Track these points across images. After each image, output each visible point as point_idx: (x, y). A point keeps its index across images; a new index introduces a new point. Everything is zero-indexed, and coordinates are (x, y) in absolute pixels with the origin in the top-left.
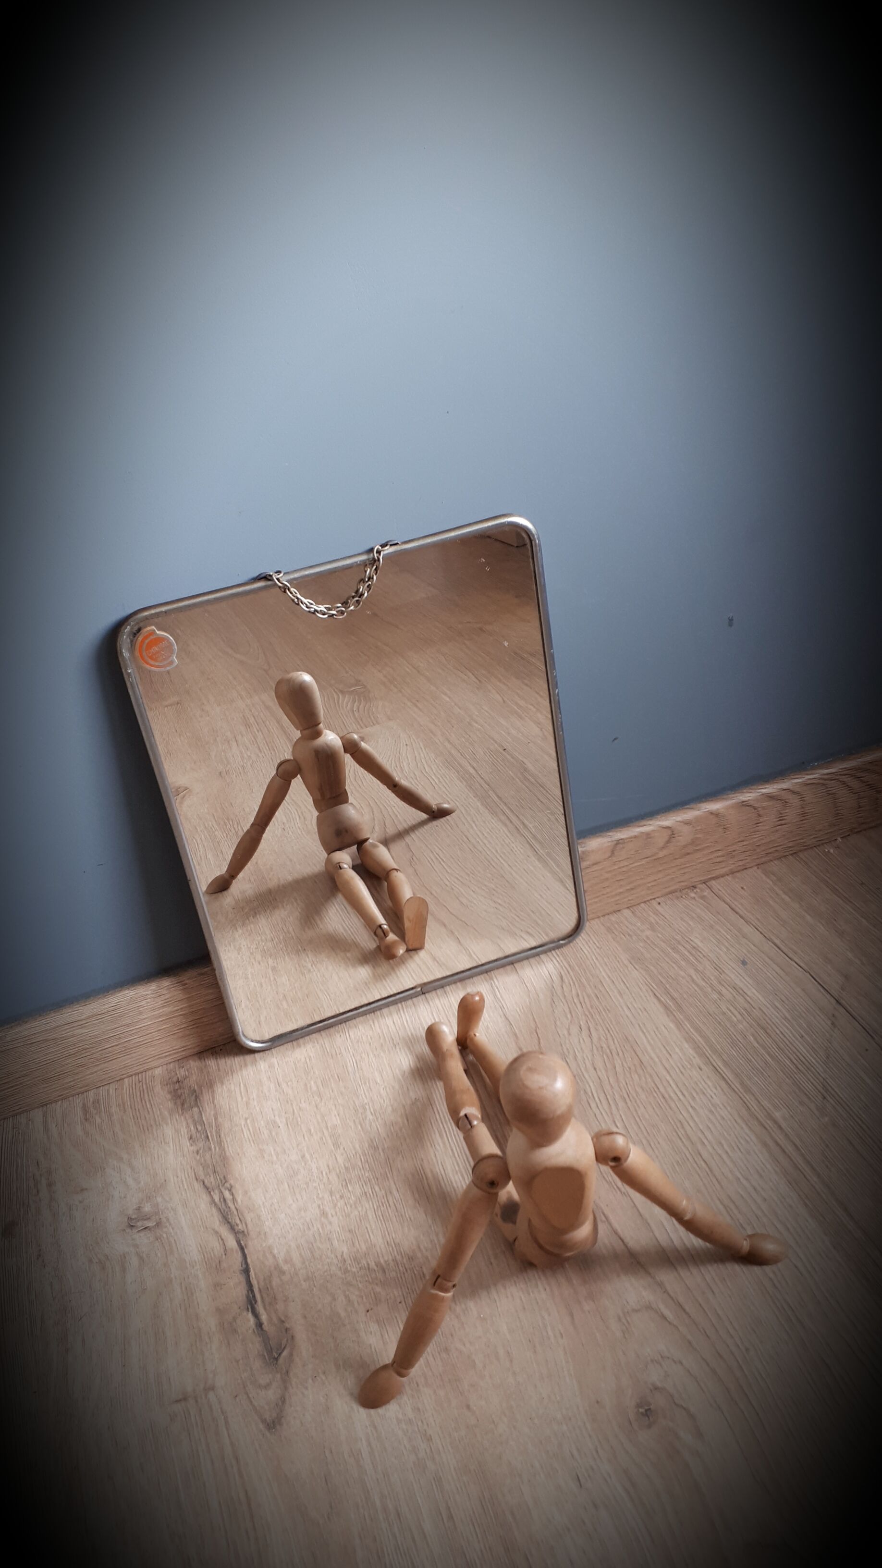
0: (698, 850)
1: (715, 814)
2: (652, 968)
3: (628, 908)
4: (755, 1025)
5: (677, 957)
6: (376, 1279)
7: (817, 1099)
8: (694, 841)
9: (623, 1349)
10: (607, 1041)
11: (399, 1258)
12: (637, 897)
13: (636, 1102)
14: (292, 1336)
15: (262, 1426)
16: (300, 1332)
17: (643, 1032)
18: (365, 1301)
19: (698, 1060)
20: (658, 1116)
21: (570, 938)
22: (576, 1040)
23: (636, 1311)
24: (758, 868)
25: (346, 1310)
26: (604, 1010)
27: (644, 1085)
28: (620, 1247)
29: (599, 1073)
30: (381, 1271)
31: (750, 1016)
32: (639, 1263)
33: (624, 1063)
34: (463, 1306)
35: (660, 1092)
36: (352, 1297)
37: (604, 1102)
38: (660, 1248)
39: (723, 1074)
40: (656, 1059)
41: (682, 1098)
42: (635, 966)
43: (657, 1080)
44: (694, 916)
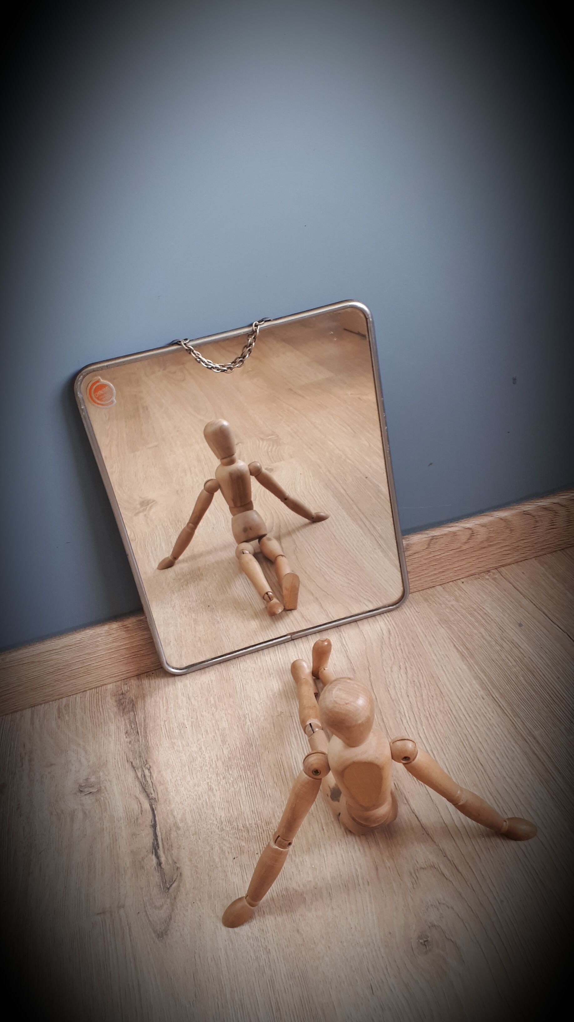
0: (491, 545)
1: (504, 520)
2: (454, 627)
3: (440, 585)
4: (525, 669)
5: (473, 619)
6: (242, 836)
7: (566, 723)
8: (488, 539)
9: (412, 896)
10: (418, 676)
11: (259, 822)
12: (446, 578)
13: (435, 720)
14: (181, 873)
15: (153, 935)
16: (187, 871)
17: (444, 671)
18: (233, 851)
19: (482, 693)
20: (450, 730)
21: (397, 605)
22: (396, 676)
23: (423, 868)
24: (535, 559)
25: (219, 857)
26: (418, 656)
27: (442, 709)
28: (415, 822)
29: (411, 699)
30: (246, 831)
31: (521, 662)
32: (428, 834)
33: (429, 693)
34: (301, 859)
35: (453, 714)
36: (225, 848)
37: (412, 719)
38: (444, 825)
39: (499, 703)
40: (452, 691)
41: (468, 718)
42: (442, 625)
43: (451, 705)
44: (487, 591)
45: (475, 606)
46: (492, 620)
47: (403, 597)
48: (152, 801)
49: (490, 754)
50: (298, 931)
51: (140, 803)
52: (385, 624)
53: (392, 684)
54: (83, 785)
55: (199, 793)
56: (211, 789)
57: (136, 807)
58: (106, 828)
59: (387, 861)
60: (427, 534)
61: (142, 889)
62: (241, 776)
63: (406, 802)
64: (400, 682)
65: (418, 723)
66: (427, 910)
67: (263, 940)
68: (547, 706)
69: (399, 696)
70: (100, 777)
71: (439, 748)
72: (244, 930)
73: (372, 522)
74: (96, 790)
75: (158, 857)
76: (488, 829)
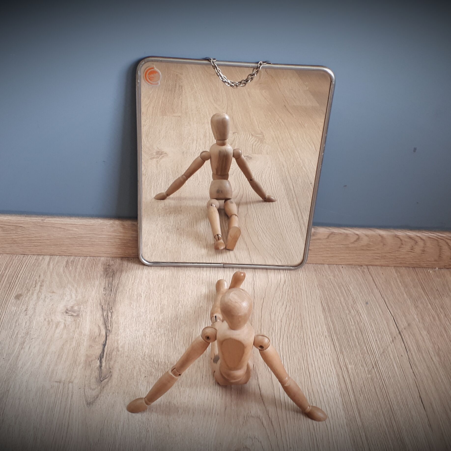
0: (368, 250)
1: (382, 236)
2: (326, 291)
3: (328, 264)
4: (359, 329)
5: (339, 291)
6: (154, 366)
7: (370, 367)
8: (368, 245)
9: (240, 428)
10: (292, 312)
11: (167, 362)
12: (333, 261)
13: (292, 340)
14: (111, 375)
15: (85, 403)
16: (115, 375)
17: (309, 315)
18: (146, 372)
19: (326, 334)
20: (298, 348)
21: (296, 268)
22: (279, 308)
23: (252, 417)
24: (394, 268)
25: (137, 373)
26: (297, 301)
27: (299, 335)
28: (257, 390)
29: (282, 324)
30: (157, 364)
31: (358, 324)
32: (262, 399)
33: (295, 324)
34: (184, 389)
35: (304, 340)
36: (142, 370)
37: (279, 335)
38: (274, 398)
39: (334, 343)
40: (309, 327)
41: (312, 345)
42: (319, 288)
43: (305, 335)
44: (355, 277)
45: (344, 284)
46: (351, 294)
47: (301, 264)
48: (108, 332)
49: (317, 369)
50: (168, 426)
51: (100, 330)
52: (284, 277)
53: (275, 311)
54: (69, 309)
55: (137, 335)
56: (145, 335)
57: (97, 331)
58: (75, 338)
59: (233, 406)
60: (330, 230)
61: (86, 376)
62: (165, 334)
63: (256, 378)
64: (279, 312)
65: (281, 338)
66: (246, 438)
67: (146, 425)
68: (362, 354)
69: (276, 320)
70: (81, 308)
71: (288, 356)
72: (138, 416)
73: (303, 213)
74: (76, 315)
75: (101, 362)
76: (298, 408)
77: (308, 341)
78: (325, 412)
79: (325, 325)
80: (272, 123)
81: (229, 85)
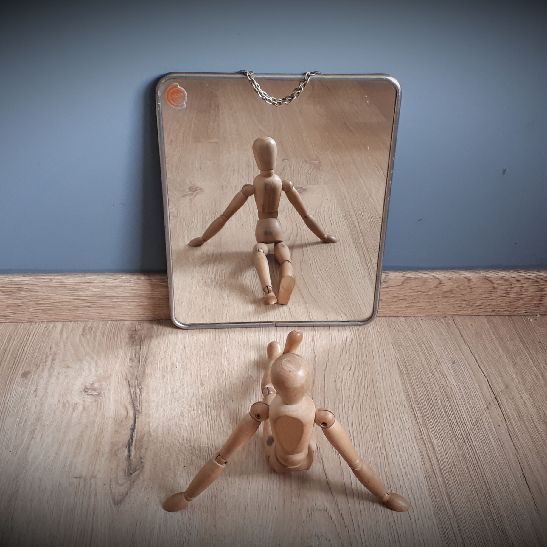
0: (452, 296)
1: (468, 279)
2: (403, 350)
3: (404, 317)
4: (445, 395)
5: (419, 349)
6: (195, 453)
7: (460, 441)
8: (452, 291)
9: (303, 525)
10: (362, 378)
11: (210, 447)
12: (410, 312)
13: (363, 412)
14: (143, 466)
15: (111, 502)
16: (148, 466)
17: (383, 381)
18: (185, 461)
19: (405, 403)
20: (371, 422)
21: (365, 322)
22: (346, 374)
23: (318, 510)
24: (485, 317)
25: (174, 463)
26: (367, 364)
27: (371, 406)
28: (323, 477)
29: (350, 393)
30: (199, 450)
31: (444, 389)
32: (330, 488)
33: (366, 392)
34: (233, 479)
35: (378, 411)
36: (180, 458)
37: (346, 407)
38: (344, 485)
39: (416, 413)
40: (384, 395)
41: (388, 418)
42: (394, 347)
43: (379, 405)
44: (438, 331)
45: (424, 340)
46: (433, 353)
47: (370, 318)
48: (137, 412)
49: (395, 446)
50: (215, 526)
51: (127, 411)
52: (351, 334)
53: (340, 378)
54: (88, 387)
56: (182, 415)
57: (123, 412)
58: (97, 422)
59: (294, 498)
60: (404, 274)
61: (112, 469)
62: (207, 412)
63: (321, 462)
64: (347, 378)
65: (350, 411)
67: (188, 525)
68: (450, 425)
69: (343, 388)
70: (102, 385)
71: (359, 432)
72: (177, 515)
73: (371, 255)
74: (97, 393)
75: (129, 451)
76: (375, 497)
77: (383, 412)
78: (407, 500)
79: (404, 392)
80: (330, 146)
81: (271, 103)
